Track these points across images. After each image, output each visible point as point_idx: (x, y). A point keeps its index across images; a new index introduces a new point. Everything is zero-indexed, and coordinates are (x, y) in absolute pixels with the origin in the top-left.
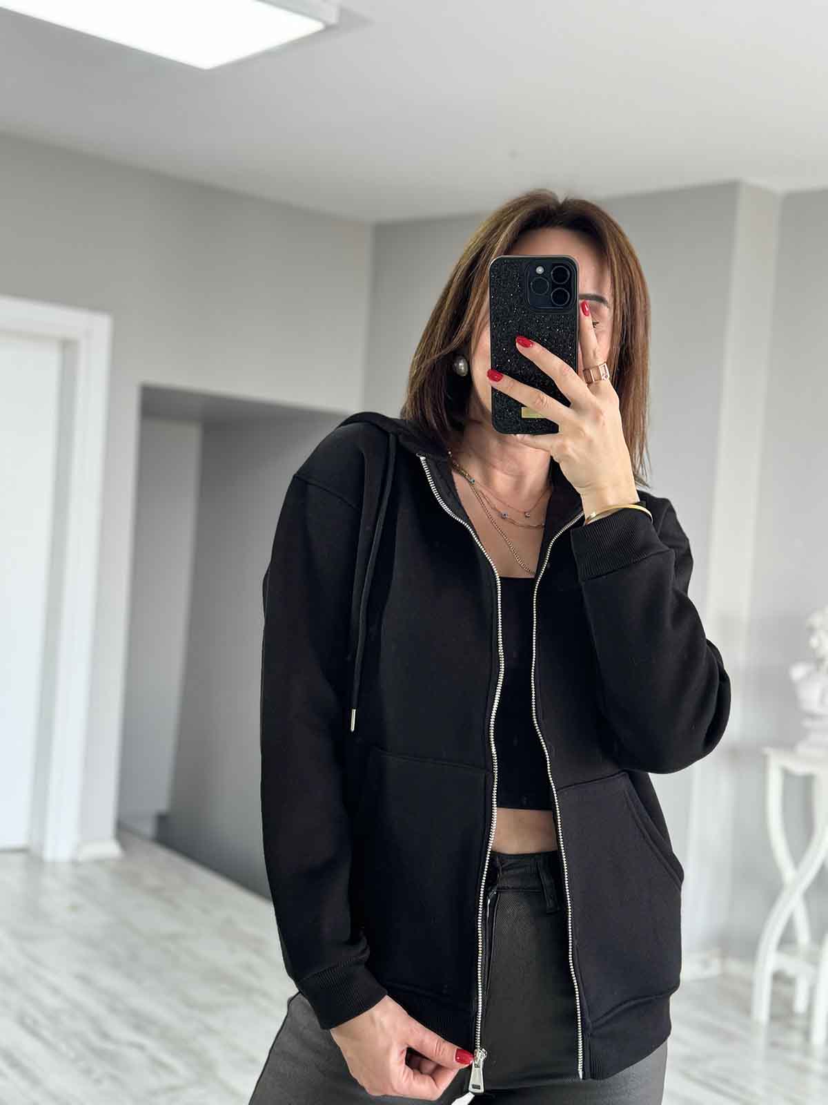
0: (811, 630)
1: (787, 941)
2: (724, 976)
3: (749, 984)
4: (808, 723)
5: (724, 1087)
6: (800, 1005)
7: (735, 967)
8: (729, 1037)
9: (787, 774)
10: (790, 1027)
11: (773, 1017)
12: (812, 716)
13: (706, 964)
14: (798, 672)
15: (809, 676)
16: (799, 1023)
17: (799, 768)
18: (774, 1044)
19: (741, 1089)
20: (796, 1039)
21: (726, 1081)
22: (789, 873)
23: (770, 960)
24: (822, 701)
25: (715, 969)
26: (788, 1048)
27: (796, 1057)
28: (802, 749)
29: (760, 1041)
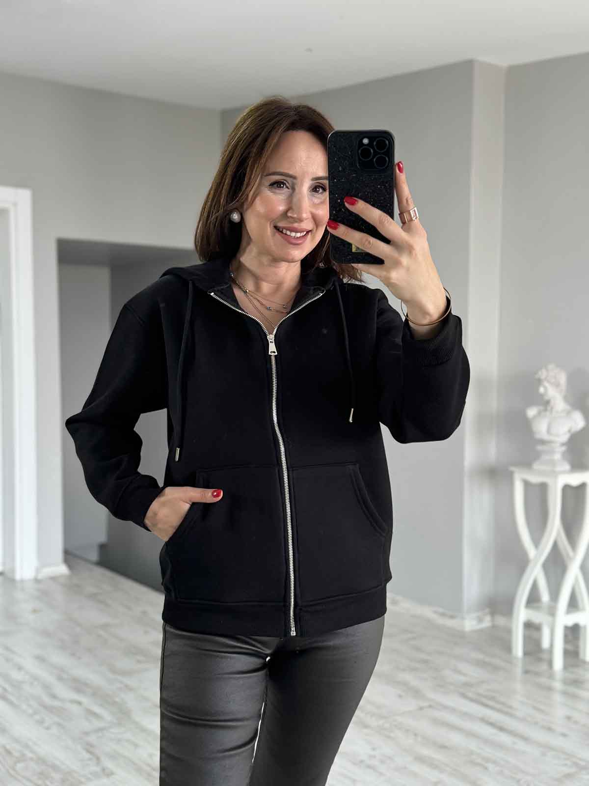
0: (539, 382)
1: (533, 599)
2: (494, 627)
3: (509, 631)
4: (540, 448)
5: (491, 703)
6: (545, 644)
7: (501, 621)
8: (496, 668)
9: (527, 484)
10: (540, 660)
11: (526, 653)
12: (543, 442)
13: (480, 620)
14: (531, 412)
15: (539, 413)
16: (545, 656)
17: (535, 479)
18: (526, 672)
19: (503, 704)
20: (544, 667)
21: (493, 698)
22: (532, 552)
23: (522, 614)
24: (549, 431)
25: (487, 623)
26: (537, 674)
27: (543, 680)
28: (536, 466)
29: (519, 670)
